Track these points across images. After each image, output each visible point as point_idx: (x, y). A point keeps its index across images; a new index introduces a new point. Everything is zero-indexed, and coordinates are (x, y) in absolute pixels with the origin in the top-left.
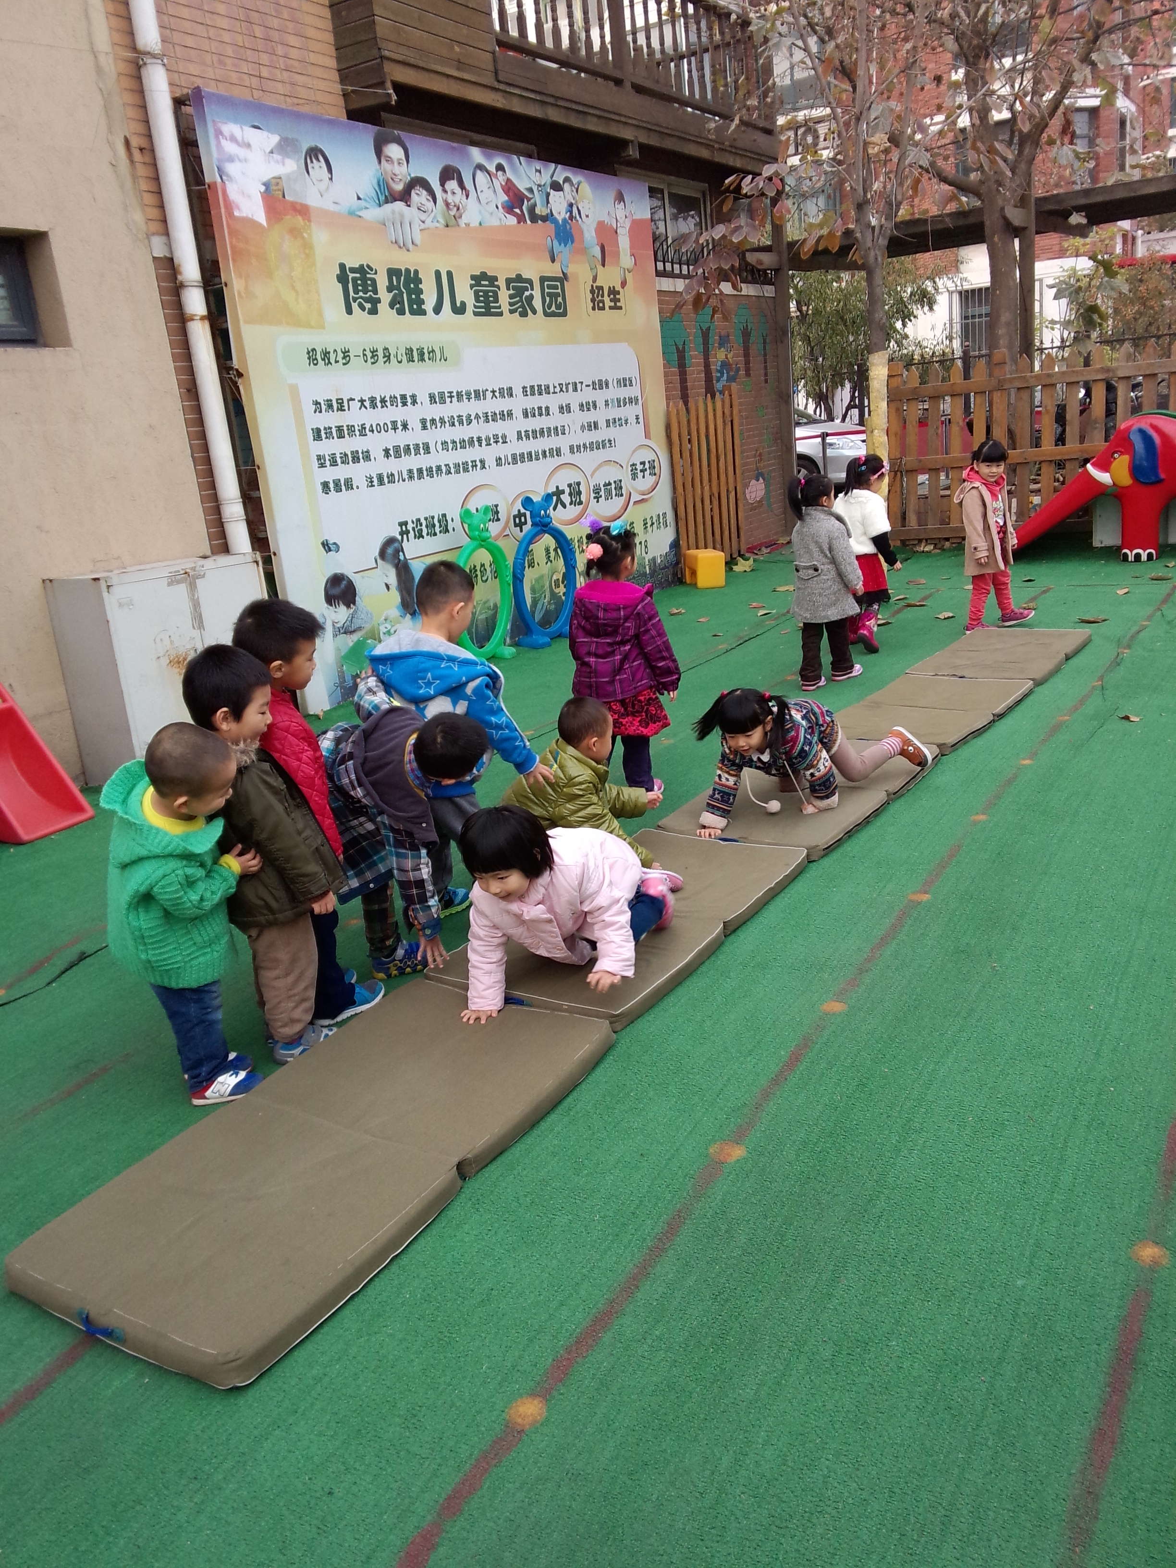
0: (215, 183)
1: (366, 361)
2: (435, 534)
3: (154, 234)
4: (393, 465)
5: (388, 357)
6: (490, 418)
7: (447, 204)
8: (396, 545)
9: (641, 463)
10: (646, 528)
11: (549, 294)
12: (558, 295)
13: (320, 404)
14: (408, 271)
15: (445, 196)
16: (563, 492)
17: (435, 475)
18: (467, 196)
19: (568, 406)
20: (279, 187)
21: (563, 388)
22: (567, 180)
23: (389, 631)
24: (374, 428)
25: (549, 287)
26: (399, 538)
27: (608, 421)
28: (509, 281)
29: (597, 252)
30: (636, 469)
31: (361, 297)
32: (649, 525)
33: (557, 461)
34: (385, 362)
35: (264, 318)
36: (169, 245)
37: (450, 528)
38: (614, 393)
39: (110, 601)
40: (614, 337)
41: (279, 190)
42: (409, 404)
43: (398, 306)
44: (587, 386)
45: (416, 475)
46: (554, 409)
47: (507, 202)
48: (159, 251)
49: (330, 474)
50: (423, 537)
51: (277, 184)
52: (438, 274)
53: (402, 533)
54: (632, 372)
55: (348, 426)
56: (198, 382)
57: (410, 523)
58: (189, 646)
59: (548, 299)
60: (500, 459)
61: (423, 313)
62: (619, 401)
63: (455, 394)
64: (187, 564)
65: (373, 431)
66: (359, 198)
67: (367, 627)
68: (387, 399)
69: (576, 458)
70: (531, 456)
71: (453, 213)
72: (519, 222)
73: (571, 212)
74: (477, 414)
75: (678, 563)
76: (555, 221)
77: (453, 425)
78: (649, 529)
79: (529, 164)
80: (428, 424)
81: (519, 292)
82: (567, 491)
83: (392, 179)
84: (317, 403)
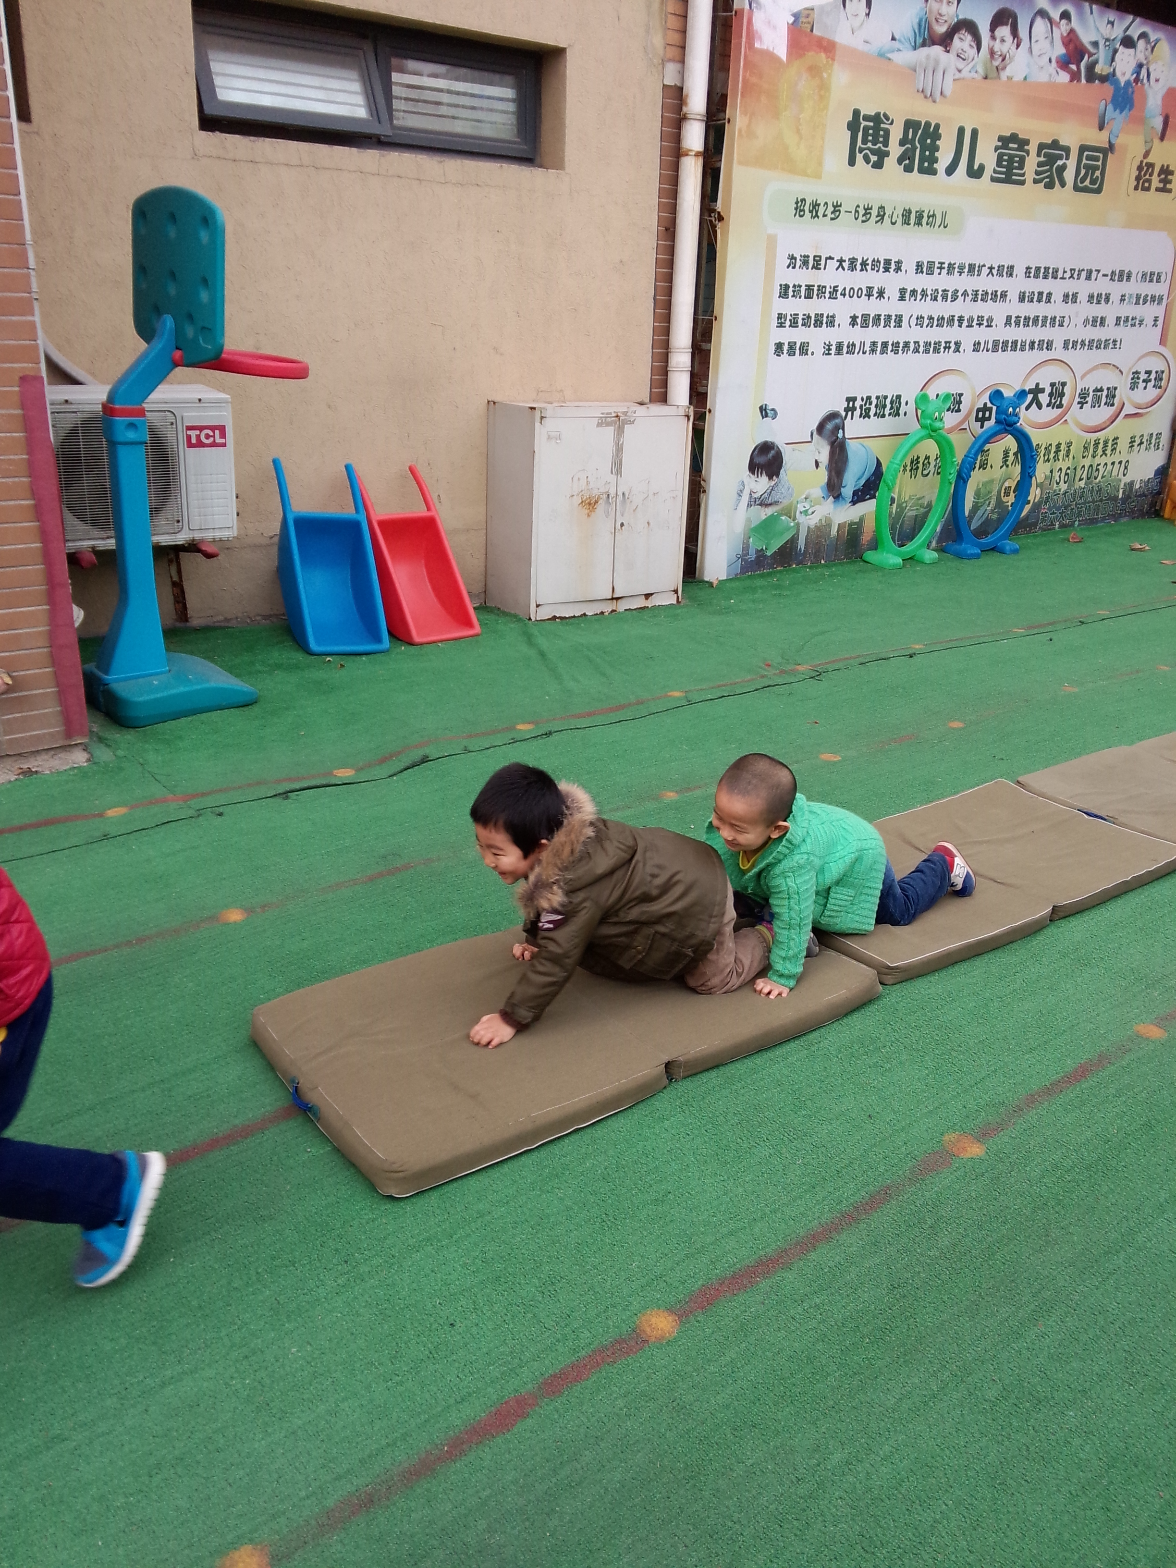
0: (742, 10)
1: (856, 219)
2: (883, 416)
3: (670, 60)
4: (857, 335)
5: (881, 217)
6: (980, 297)
7: (992, 53)
8: (838, 421)
9: (1146, 372)
10: (1133, 446)
11: (1086, 166)
12: (1097, 168)
13: (795, 259)
14: (928, 124)
15: (992, 43)
16: (1043, 391)
17: (900, 352)
18: (1018, 46)
19: (1075, 295)
20: (810, 19)
21: (1074, 274)
22: (1143, 35)
23: (807, 511)
24: (847, 292)
25: (1089, 158)
26: (844, 414)
27: (1118, 319)
28: (1041, 147)
29: (1158, 123)
30: (1138, 378)
31: (868, 149)
32: (1136, 444)
33: (1045, 355)
34: (877, 222)
35: (760, 161)
36: (682, 74)
37: (902, 412)
38: (1133, 287)
39: (540, 432)
40: (1152, 223)
41: (809, 23)
42: (891, 270)
43: (907, 162)
44: (1104, 275)
45: (879, 349)
46: (1057, 297)
47: (1064, 55)
48: (671, 80)
49: (787, 335)
50: (869, 417)
51: (808, 16)
52: (961, 131)
53: (847, 410)
54: (1164, 266)
55: (819, 286)
56: (678, 221)
57: (859, 399)
58: (603, 490)
59: (1083, 171)
60: (979, 343)
61: (934, 172)
62: (1138, 297)
63: (946, 266)
64: (620, 408)
65: (844, 295)
66: (893, 39)
67: (785, 502)
68: (870, 262)
69: (1069, 356)
70: (1016, 346)
71: (996, 63)
72: (1072, 80)
73: (1138, 74)
74: (966, 291)
75: (1159, 493)
76: (1116, 83)
77: (936, 299)
78: (1136, 448)
79: (1101, 14)
80: (907, 295)
81: (1051, 160)
82: (1048, 390)
83: (936, 19)
84: (792, 258)
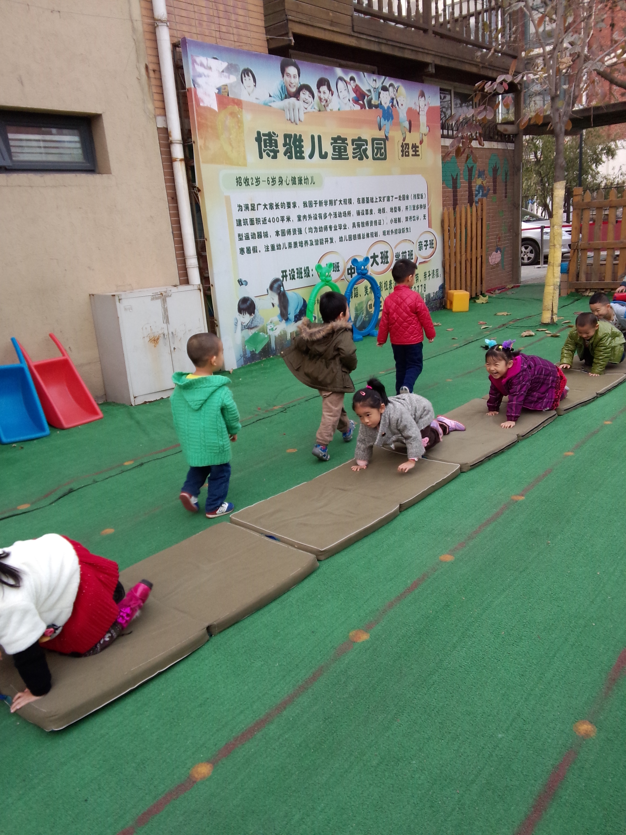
0: (191, 89)
1: (269, 184)
2: (302, 278)
3: (158, 115)
4: (281, 240)
5: (281, 182)
6: (338, 215)
7: (320, 99)
8: (279, 283)
9: (425, 241)
10: (426, 277)
11: (376, 148)
12: (382, 148)
13: (242, 206)
14: (295, 135)
15: (319, 94)
16: (377, 256)
17: (304, 246)
18: (332, 95)
19: (384, 209)
20: (226, 90)
21: (381, 199)
22: (391, 85)
23: (272, 329)
24: (271, 220)
25: (377, 144)
26: (282, 279)
27: (407, 218)
28: (353, 141)
29: (407, 124)
30: (422, 245)
31: (268, 150)
32: (427, 276)
33: (375, 239)
34: (279, 185)
35: (213, 160)
36: (166, 121)
37: (311, 274)
38: (411, 202)
39: (120, 307)
40: (413, 171)
41: (226, 92)
42: (291, 207)
43: (289, 154)
44: (396, 198)
45: (293, 246)
46: (375, 211)
47: (355, 97)
48: (161, 124)
49: (245, 244)
50: (295, 279)
51: (225, 89)
52: (313, 137)
53: (283, 277)
54: (423, 190)
55: (256, 219)
56: (177, 194)
57: (288, 271)
58: (160, 332)
59: (376, 151)
60: (342, 237)
61: (303, 158)
62: (414, 207)
63: (318, 202)
64: (162, 289)
65: (270, 221)
66: (270, 96)
67: (261, 326)
68: (280, 204)
69: (387, 238)
70: (360, 236)
71: (323, 104)
72: (361, 108)
73: (393, 103)
74: (330, 213)
75: (443, 297)
76: (382, 108)
77: (316, 219)
78: (427, 278)
79: (369, 77)
80: (302, 218)
81: (359, 146)
82: (380, 256)
83: (290, 85)
84: (240, 206)
